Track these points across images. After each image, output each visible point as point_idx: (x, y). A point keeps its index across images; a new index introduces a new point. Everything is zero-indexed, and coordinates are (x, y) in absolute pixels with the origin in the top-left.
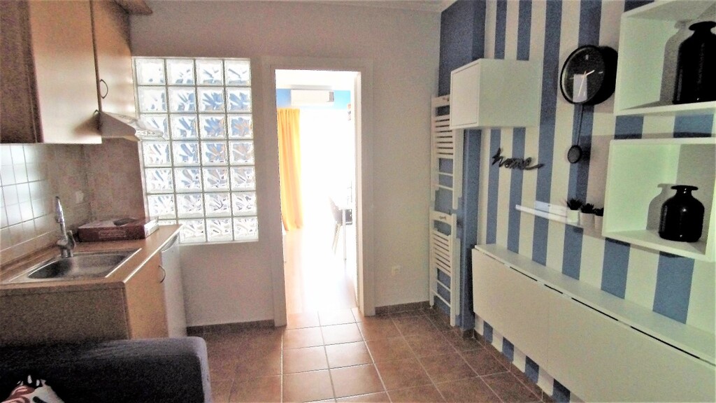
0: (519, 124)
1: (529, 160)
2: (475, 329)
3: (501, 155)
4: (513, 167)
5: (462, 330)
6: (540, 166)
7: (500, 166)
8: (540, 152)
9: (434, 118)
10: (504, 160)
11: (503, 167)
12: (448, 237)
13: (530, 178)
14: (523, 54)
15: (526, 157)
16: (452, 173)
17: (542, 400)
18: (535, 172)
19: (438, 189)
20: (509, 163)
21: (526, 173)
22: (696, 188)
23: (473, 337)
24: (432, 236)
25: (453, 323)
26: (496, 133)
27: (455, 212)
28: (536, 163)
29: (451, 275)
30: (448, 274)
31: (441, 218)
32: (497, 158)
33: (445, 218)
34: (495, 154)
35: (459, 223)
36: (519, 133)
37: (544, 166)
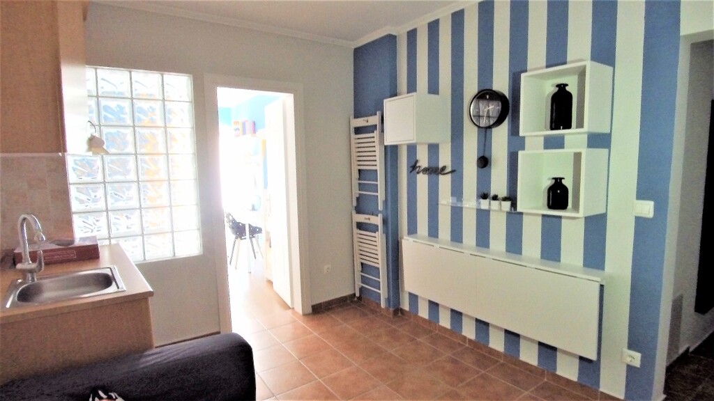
0: (433, 141)
1: (444, 168)
2: (401, 307)
3: (418, 165)
4: (430, 173)
5: (391, 309)
6: (452, 172)
7: (418, 173)
8: (452, 161)
9: (353, 136)
10: (422, 168)
11: (421, 174)
12: (376, 234)
13: (445, 182)
14: (433, 89)
15: (441, 166)
16: (377, 181)
17: (467, 345)
18: (449, 176)
19: (358, 196)
20: (426, 170)
21: (441, 177)
22: (563, 178)
23: (400, 314)
24: (355, 236)
25: (383, 305)
26: (412, 149)
27: (380, 212)
28: (449, 169)
29: (380, 266)
30: (376, 265)
31: (366, 219)
32: (413, 167)
33: (369, 219)
34: (413, 164)
35: (385, 222)
36: (433, 149)
37: (456, 172)
